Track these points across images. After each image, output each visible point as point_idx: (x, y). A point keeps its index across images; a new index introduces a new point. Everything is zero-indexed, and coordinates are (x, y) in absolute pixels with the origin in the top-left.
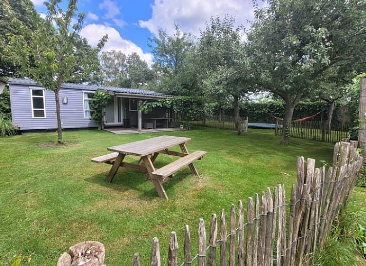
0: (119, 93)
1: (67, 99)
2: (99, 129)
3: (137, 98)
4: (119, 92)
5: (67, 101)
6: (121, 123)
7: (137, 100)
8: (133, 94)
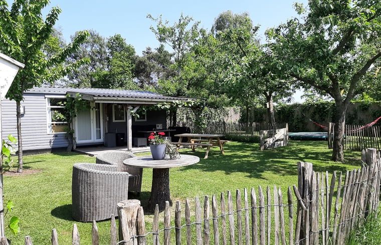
0: (99, 98)
1: (24, 109)
2: (69, 150)
3: (125, 102)
4: (99, 96)
5: (24, 111)
6: (101, 140)
7: (124, 106)
8: (119, 99)
